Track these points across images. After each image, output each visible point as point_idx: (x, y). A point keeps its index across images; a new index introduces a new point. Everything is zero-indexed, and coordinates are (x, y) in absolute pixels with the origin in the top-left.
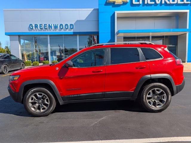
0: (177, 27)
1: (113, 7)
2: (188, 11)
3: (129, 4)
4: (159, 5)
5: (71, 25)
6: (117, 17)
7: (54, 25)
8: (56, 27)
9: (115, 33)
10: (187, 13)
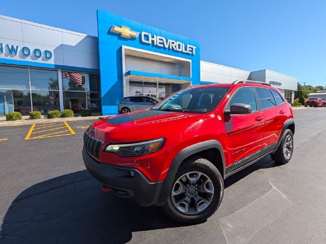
0: (180, 75)
1: (118, 39)
2: (190, 61)
3: (138, 40)
4: (167, 49)
5: (46, 52)
6: (125, 55)
7: (8, 45)
8: (12, 51)
9: (124, 74)
10: (189, 62)
